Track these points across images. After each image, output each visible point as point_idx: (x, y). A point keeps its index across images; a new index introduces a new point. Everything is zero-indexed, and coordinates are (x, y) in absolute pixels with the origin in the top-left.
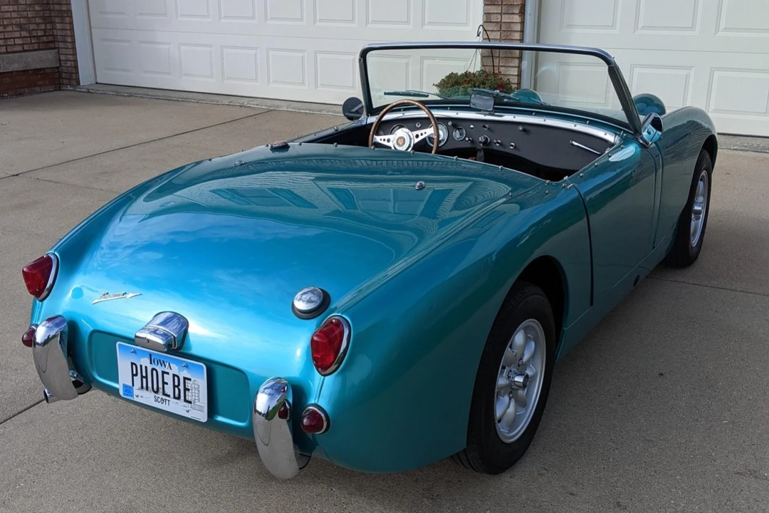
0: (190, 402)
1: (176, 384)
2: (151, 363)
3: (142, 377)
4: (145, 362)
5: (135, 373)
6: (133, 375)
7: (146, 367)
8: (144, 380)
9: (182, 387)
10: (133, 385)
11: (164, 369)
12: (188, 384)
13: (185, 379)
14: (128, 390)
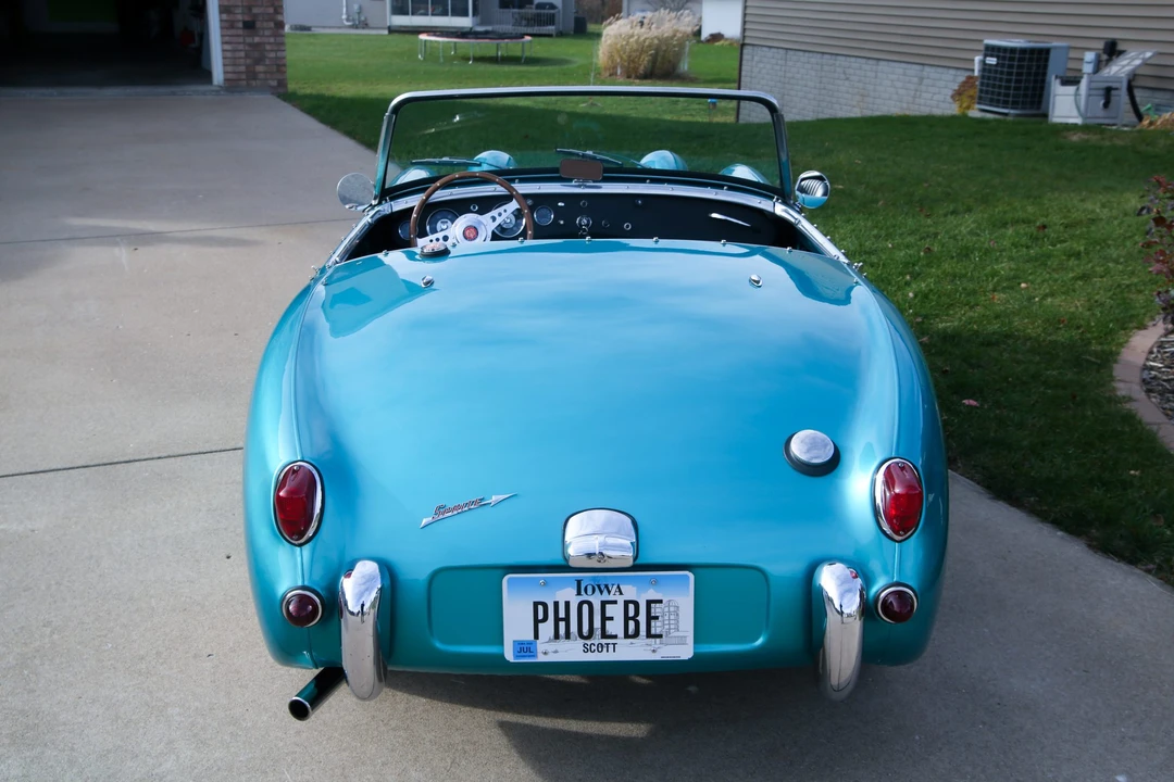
0: (660, 636)
1: (631, 614)
2: (579, 593)
3: (557, 620)
4: (567, 594)
5: (541, 616)
6: (537, 622)
7: (567, 604)
8: (562, 625)
9: (642, 618)
10: (536, 636)
11: (605, 597)
12: (656, 610)
13: (649, 603)
14: (524, 648)
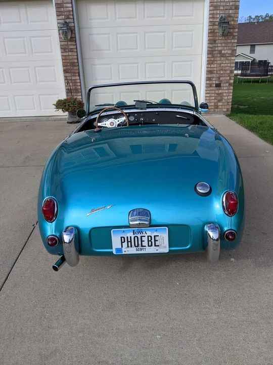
0: (158, 246)
1: (150, 240)
2: (134, 234)
3: (128, 242)
4: (130, 234)
5: (123, 241)
6: (122, 243)
7: (131, 237)
8: (129, 243)
9: (153, 241)
10: (122, 247)
11: (142, 235)
12: (157, 238)
13: (155, 236)
14: (118, 250)
